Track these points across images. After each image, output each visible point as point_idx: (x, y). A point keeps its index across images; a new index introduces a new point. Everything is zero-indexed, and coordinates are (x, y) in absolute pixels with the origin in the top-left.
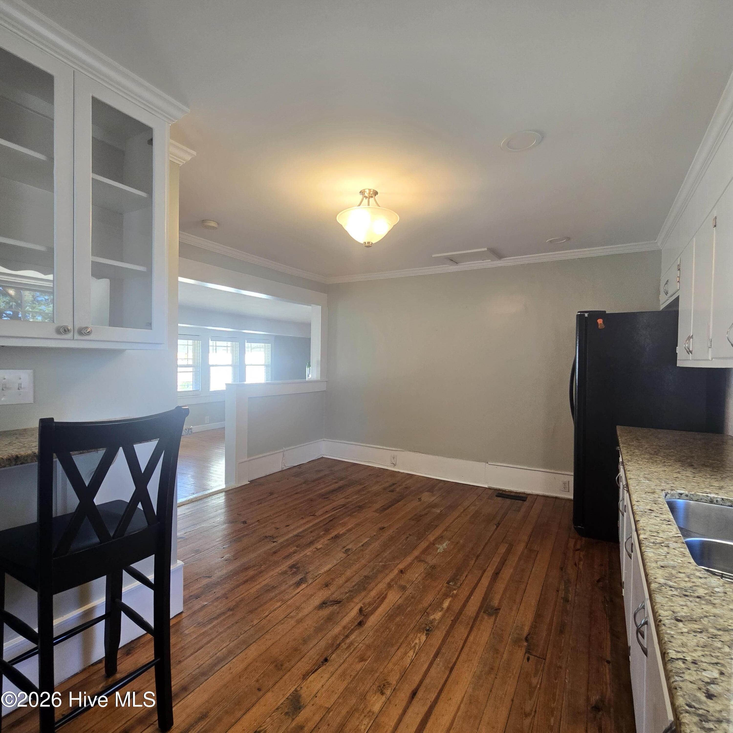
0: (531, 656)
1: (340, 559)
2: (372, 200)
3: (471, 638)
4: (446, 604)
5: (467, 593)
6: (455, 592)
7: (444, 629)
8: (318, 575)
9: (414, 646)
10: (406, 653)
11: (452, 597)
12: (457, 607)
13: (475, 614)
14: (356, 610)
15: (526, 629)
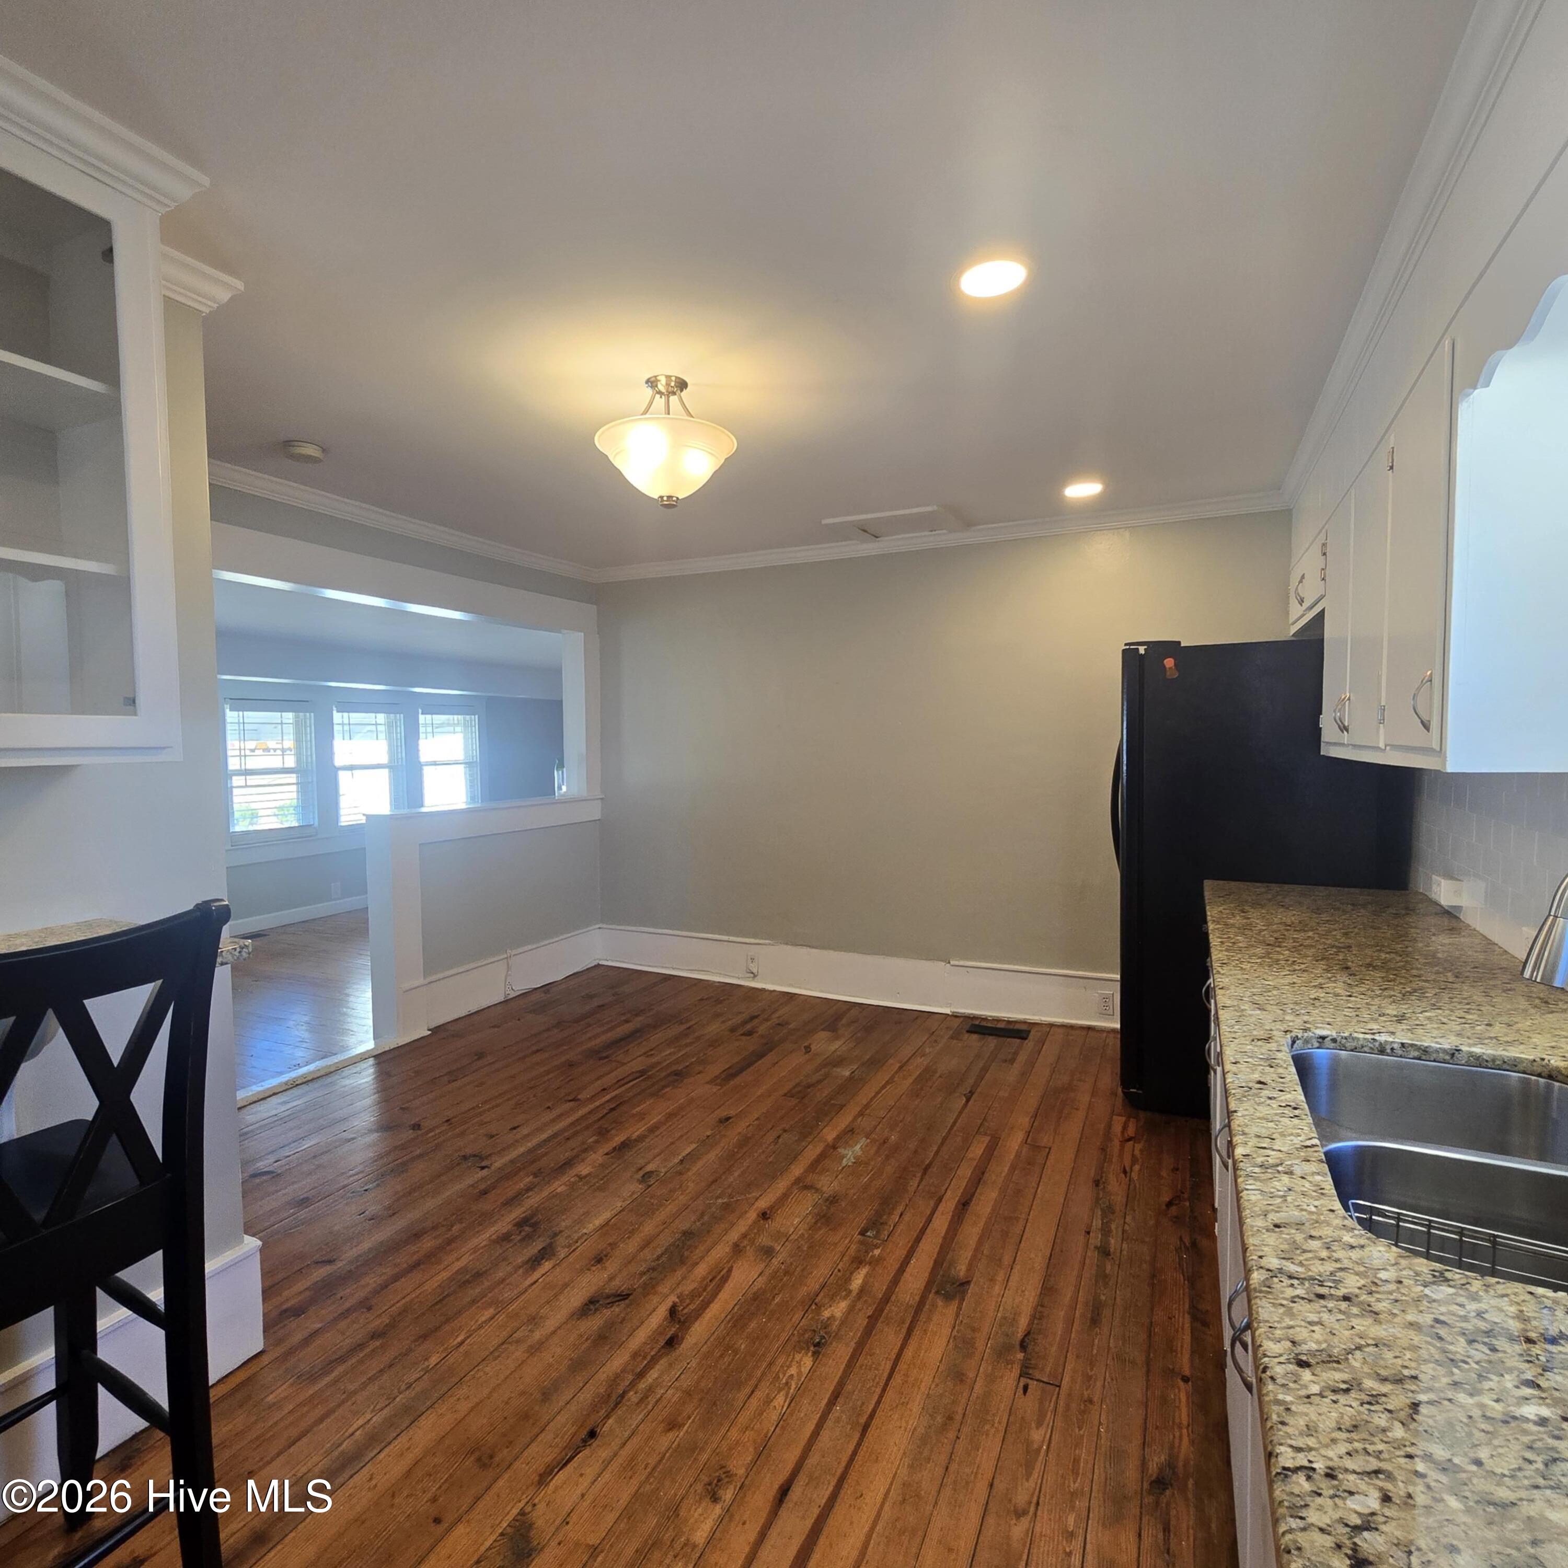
0: (1030, 1382)
1: (631, 1196)
2: (673, 399)
3: (908, 1353)
4: (857, 1282)
5: (901, 1253)
6: (877, 1252)
7: (852, 1336)
8: (579, 1238)
9: (787, 1383)
10: (768, 1401)
11: (870, 1263)
12: (879, 1288)
13: (917, 1298)
14: (662, 1311)
15: (1023, 1323)
